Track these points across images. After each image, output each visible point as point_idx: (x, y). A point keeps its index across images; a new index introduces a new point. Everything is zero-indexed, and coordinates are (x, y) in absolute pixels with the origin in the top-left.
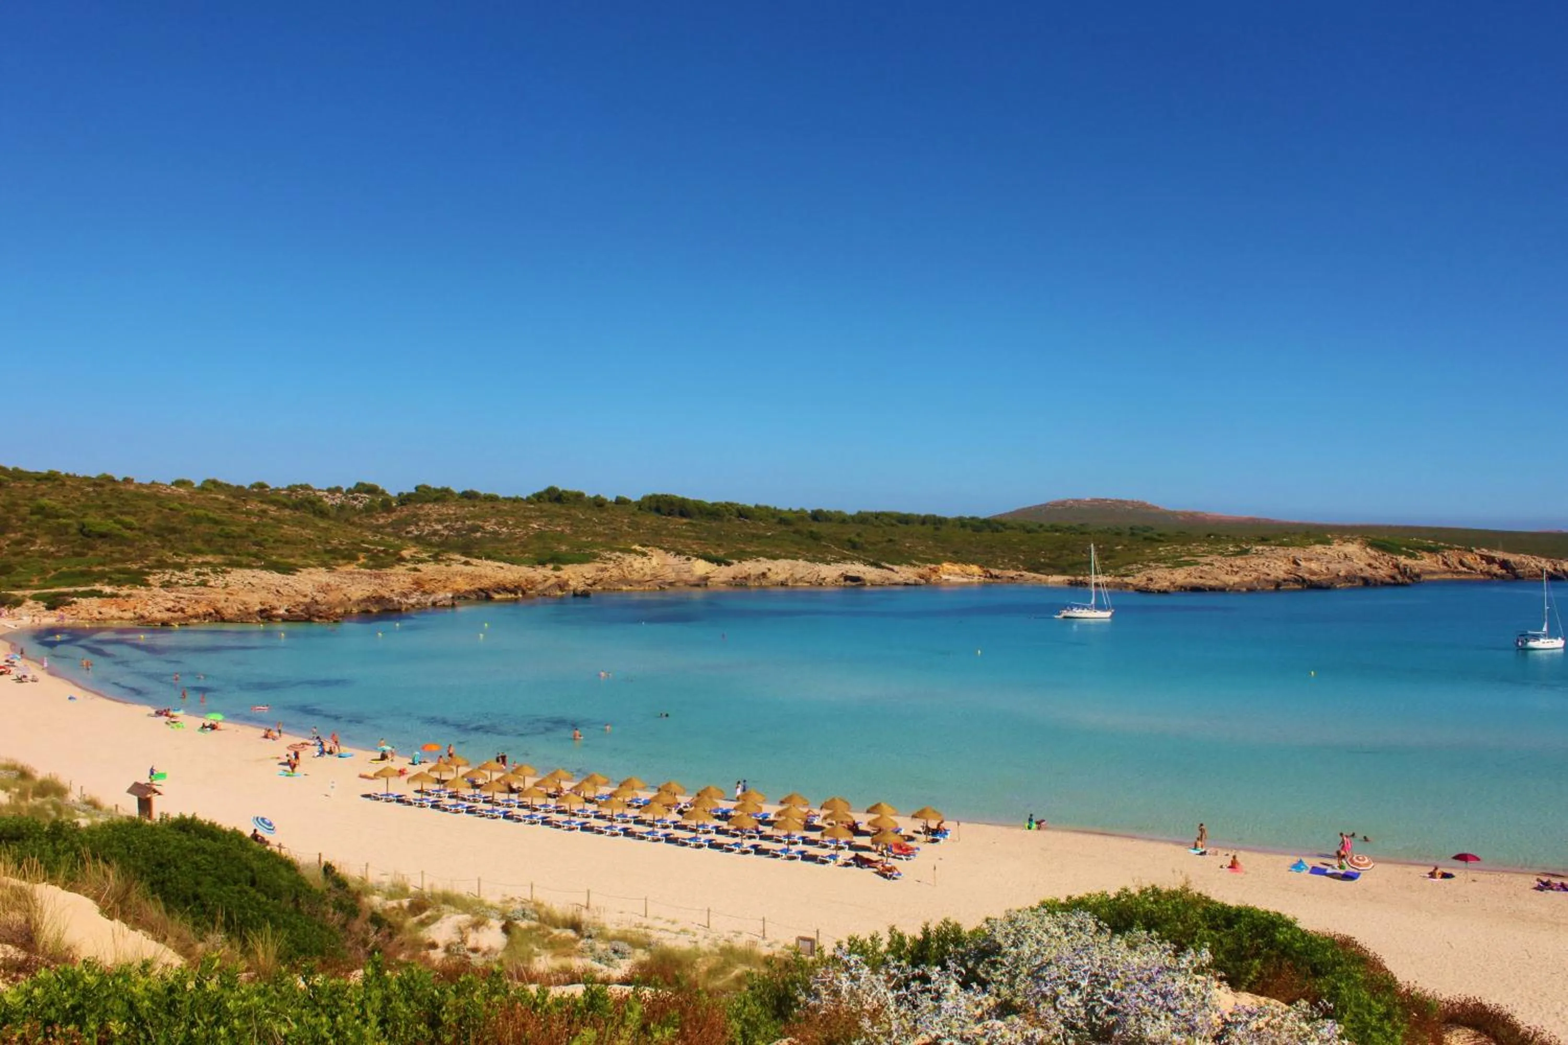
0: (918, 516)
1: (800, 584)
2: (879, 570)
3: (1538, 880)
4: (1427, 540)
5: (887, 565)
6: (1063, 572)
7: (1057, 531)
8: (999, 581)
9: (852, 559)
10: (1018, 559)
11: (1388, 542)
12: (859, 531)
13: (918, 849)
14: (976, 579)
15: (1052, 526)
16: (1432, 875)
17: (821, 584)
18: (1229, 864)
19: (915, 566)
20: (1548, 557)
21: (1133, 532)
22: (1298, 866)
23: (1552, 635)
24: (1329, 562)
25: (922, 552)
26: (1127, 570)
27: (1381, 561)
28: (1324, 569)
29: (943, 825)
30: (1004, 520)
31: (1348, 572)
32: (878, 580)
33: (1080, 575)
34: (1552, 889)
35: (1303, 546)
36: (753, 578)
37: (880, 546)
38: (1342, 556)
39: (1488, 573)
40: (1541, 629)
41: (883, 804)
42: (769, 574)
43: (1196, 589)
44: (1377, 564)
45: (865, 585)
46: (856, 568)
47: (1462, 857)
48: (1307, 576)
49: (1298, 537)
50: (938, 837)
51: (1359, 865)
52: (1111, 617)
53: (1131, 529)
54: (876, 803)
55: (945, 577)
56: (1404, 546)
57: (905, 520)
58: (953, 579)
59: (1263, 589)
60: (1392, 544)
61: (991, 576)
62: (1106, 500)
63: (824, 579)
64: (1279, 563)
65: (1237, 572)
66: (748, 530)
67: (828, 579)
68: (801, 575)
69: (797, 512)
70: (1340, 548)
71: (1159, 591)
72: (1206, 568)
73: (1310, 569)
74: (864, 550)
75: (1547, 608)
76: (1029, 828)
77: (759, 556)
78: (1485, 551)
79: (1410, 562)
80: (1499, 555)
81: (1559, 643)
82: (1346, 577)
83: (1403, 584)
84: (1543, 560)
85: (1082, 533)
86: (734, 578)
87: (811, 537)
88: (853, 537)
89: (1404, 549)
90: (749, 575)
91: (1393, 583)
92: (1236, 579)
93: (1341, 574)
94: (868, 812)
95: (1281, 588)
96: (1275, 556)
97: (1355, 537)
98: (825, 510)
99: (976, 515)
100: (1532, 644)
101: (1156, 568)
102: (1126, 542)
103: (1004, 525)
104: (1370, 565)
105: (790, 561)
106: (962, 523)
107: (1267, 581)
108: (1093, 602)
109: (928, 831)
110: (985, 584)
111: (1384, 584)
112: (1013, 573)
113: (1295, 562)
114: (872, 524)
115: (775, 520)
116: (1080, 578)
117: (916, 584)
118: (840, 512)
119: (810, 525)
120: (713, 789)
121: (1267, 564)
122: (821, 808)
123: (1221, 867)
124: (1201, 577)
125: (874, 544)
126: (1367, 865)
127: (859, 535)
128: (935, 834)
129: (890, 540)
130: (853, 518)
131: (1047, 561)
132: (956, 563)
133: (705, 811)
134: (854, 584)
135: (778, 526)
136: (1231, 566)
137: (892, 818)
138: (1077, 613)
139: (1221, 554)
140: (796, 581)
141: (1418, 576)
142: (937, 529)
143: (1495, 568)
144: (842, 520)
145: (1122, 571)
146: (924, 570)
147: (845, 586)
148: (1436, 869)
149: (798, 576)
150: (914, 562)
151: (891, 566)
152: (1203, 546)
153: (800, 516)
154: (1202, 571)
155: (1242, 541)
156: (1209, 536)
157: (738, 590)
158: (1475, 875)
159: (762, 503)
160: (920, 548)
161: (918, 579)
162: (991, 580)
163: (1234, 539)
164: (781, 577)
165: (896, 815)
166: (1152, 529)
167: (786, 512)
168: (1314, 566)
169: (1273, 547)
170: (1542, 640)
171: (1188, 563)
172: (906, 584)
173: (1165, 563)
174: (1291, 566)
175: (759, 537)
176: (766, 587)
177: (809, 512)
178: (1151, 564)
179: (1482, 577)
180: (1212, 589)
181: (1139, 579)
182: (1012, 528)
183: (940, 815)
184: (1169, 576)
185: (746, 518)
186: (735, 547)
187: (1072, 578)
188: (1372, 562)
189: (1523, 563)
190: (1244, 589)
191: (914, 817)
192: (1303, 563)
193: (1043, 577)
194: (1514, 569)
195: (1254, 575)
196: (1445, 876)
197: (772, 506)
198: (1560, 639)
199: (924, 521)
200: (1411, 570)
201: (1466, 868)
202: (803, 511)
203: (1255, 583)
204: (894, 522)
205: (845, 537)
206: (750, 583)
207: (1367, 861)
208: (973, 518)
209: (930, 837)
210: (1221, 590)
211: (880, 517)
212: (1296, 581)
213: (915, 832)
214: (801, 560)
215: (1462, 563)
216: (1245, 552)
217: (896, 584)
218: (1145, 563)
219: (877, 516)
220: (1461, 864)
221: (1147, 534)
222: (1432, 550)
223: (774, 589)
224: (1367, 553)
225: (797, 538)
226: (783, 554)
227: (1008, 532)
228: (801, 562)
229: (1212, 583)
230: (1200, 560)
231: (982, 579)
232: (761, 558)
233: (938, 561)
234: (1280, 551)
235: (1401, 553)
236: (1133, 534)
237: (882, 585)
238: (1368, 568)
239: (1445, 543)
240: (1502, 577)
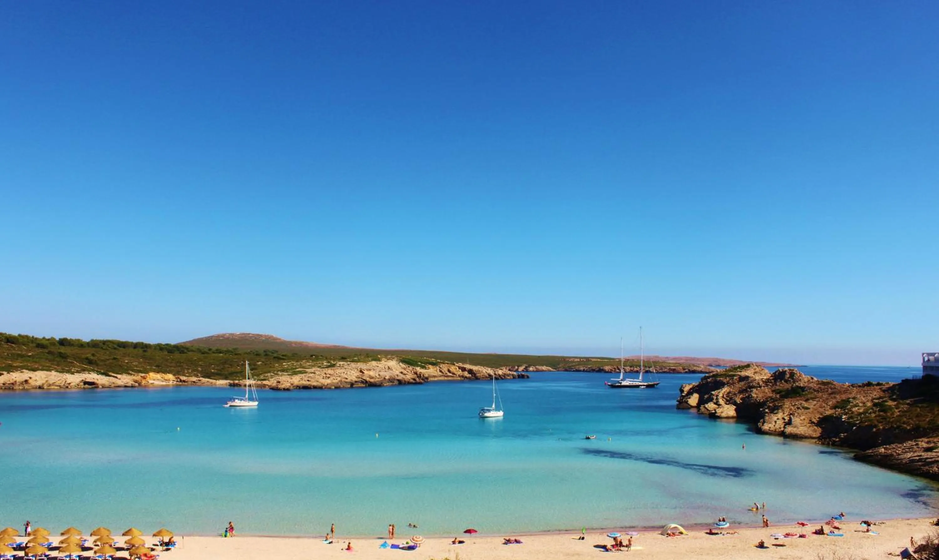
0: (132, 343)
1: (53, 387)
2: (108, 377)
3: (504, 539)
4: (431, 358)
5: (113, 374)
6: (226, 378)
7: (220, 353)
8: (186, 384)
9: (89, 371)
10: (198, 371)
11: (410, 360)
12: (94, 352)
13: (158, 556)
14: (171, 383)
15: (217, 350)
16: (454, 542)
17: (67, 387)
18: (347, 547)
19: (131, 374)
20: (492, 367)
21: (266, 354)
22: (384, 545)
23: (497, 409)
24: (380, 371)
25: (136, 366)
26: (264, 376)
27: (408, 370)
28: (377, 375)
29: (172, 539)
30: (188, 345)
31: (391, 377)
32: (107, 384)
33: (236, 380)
34: (511, 543)
35: (365, 362)
36: (18, 383)
37: (108, 362)
38: (387, 368)
39: (463, 376)
40: (491, 407)
41: (133, 529)
42: (30, 381)
43: (306, 388)
44: (405, 372)
45: (97, 387)
46: (92, 377)
47: (469, 531)
48: (368, 379)
49: (362, 357)
50: (170, 547)
51: (417, 541)
52: (258, 405)
53: (265, 351)
54: (129, 529)
55: (151, 382)
56: (419, 362)
57: (123, 345)
58: (157, 383)
59: (344, 387)
60: (414, 361)
61: (181, 381)
62: (249, 334)
63: (70, 384)
64: (353, 372)
65: (329, 378)
66: (14, 352)
67: (72, 384)
68: (53, 382)
69: (49, 340)
70: (386, 363)
71: (284, 389)
72: (312, 375)
73: (370, 375)
74: (97, 365)
75: (494, 395)
76: (226, 536)
77: (23, 369)
78: (461, 365)
79: (423, 371)
80: (468, 366)
81: (501, 413)
82: (389, 379)
83: (420, 383)
84: (489, 369)
85: (236, 354)
86: (4, 384)
87: (61, 356)
88: (89, 356)
89: (419, 363)
90: (16, 382)
91: (414, 383)
92: (328, 381)
93: (386, 378)
94: (124, 535)
95: (354, 386)
96: (350, 368)
97: (393, 357)
98: (69, 338)
99: (169, 343)
100: (487, 414)
101: (281, 376)
102: (263, 360)
103: (187, 349)
104: (402, 373)
105: (45, 372)
106: (160, 348)
107: (346, 382)
108: (247, 396)
109: (163, 544)
110: (177, 386)
111: (409, 383)
112: (194, 379)
113: (361, 371)
114: (102, 348)
115: (34, 345)
116: (237, 382)
117: (132, 386)
118: (79, 340)
119: (59, 348)
120: (10, 530)
121: (346, 372)
122: (91, 535)
123: (342, 550)
124: (308, 381)
125: (102, 361)
126: (421, 541)
127: (93, 355)
128: (168, 545)
129: (115, 359)
130: (88, 344)
131: (216, 371)
132: (158, 372)
133: (4, 544)
134: (90, 387)
135: (36, 349)
136: (325, 374)
137: (140, 537)
138: (237, 403)
139: (319, 367)
140: (50, 385)
141: (427, 378)
142: (145, 351)
143: (466, 374)
144: (80, 345)
145: (262, 377)
146: (138, 377)
147: (84, 388)
148: (456, 539)
149: (51, 382)
150: (131, 372)
151: (115, 375)
152: (309, 362)
153: (52, 342)
154: (309, 377)
155: (331, 359)
156: (312, 356)
157: (7, 392)
158: (474, 540)
159: (23, 333)
160: (134, 364)
161: (133, 383)
162: (181, 383)
163: (326, 358)
164: (39, 383)
165: (142, 535)
166: (277, 352)
167: (41, 340)
168: (372, 373)
169: (349, 363)
170: (492, 412)
171: (301, 372)
172: (126, 386)
173: (287, 372)
174: (359, 374)
175: (22, 356)
176: (27, 390)
177: (58, 339)
178: (279, 373)
179: (459, 378)
180: (315, 387)
181: (272, 382)
182: (192, 351)
183: (171, 533)
184: (290, 380)
185: (13, 343)
186: (4, 363)
187: (232, 382)
188: (403, 371)
189: (480, 371)
190: (333, 387)
191: (154, 535)
192: (365, 372)
193: (214, 381)
194: (475, 374)
195: (339, 379)
196: (461, 542)
197: (31, 335)
198: (501, 411)
199: (136, 346)
200: (423, 375)
201: (471, 537)
202: (53, 339)
203: (339, 384)
204: (116, 346)
205: (83, 356)
206: (16, 387)
207: (421, 538)
208: (167, 345)
209: (165, 547)
210: (320, 388)
211: (107, 343)
212: (362, 382)
213: (154, 545)
214: (53, 371)
215: (449, 371)
216: (333, 366)
217: (119, 387)
218: (275, 372)
219: (104, 342)
220: (468, 535)
221: (275, 355)
222: (433, 364)
223: (33, 391)
224: (400, 366)
225: (50, 357)
226: (40, 368)
227: (190, 353)
228: (53, 373)
229: (315, 384)
230: (307, 370)
231: (175, 382)
232: (24, 370)
233: (146, 372)
234: (353, 365)
235: (418, 366)
236: (266, 355)
237: (109, 387)
238: (401, 375)
239: (441, 360)
240: (469, 378)
